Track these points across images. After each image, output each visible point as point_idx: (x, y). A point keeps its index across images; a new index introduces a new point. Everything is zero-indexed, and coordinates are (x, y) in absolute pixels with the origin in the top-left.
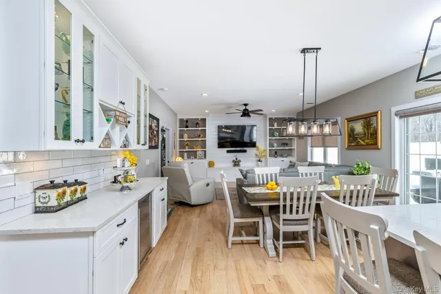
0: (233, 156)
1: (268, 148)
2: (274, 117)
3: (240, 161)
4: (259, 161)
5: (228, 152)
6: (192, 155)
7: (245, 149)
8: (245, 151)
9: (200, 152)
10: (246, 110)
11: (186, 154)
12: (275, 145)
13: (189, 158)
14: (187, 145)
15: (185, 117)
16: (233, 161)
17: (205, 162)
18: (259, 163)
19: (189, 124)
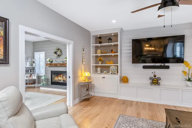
0: (150, 72)
3: (160, 79)
4: (189, 80)
5: (144, 67)
6: (105, 69)
7: (166, 64)
8: (168, 67)
9: (113, 68)
11: (99, 69)
13: (102, 72)
14: (100, 60)
15: (99, 34)
16: (151, 78)
17: (117, 77)
18: (189, 83)
19: (102, 40)
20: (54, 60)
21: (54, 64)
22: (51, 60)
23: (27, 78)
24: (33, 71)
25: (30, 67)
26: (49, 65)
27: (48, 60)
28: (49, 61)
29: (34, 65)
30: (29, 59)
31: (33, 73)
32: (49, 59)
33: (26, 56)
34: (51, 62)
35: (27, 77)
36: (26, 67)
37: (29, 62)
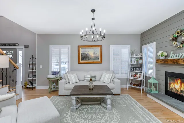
20: (172, 52)
21: (170, 60)
22: (165, 54)
23: (132, 78)
24: (139, 70)
25: (135, 64)
26: (162, 62)
27: (159, 53)
28: (162, 55)
29: (140, 61)
30: (135, 55)
31: (139, 73)
32: (161, 51)
33: (131, 51)
34: (166, 56)
35: (132, 76)
36: (131, 64)
37: (134, 58)
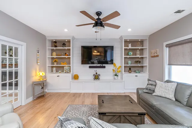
0: (93, 71)
1: (123, 65)
2: (128, 39)
3: (99, 75)
4: (116, 75)
5: (90, 67)
6: (60, 69)
7: (104, 65)
8: (104, 67)
9: (66, 68)
10: (99, 19)
11: (54, 69)
12: (130, 62)
13: (57, 71)
14: (55, 61)
15: (54, 39)
16: (94, 75)
18: (116, 77)
21: (5, 64)
